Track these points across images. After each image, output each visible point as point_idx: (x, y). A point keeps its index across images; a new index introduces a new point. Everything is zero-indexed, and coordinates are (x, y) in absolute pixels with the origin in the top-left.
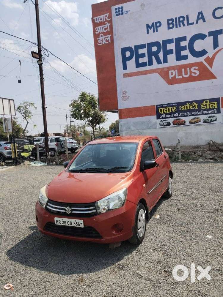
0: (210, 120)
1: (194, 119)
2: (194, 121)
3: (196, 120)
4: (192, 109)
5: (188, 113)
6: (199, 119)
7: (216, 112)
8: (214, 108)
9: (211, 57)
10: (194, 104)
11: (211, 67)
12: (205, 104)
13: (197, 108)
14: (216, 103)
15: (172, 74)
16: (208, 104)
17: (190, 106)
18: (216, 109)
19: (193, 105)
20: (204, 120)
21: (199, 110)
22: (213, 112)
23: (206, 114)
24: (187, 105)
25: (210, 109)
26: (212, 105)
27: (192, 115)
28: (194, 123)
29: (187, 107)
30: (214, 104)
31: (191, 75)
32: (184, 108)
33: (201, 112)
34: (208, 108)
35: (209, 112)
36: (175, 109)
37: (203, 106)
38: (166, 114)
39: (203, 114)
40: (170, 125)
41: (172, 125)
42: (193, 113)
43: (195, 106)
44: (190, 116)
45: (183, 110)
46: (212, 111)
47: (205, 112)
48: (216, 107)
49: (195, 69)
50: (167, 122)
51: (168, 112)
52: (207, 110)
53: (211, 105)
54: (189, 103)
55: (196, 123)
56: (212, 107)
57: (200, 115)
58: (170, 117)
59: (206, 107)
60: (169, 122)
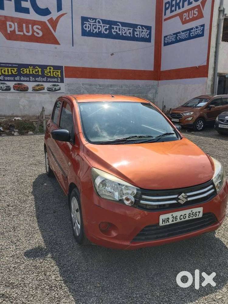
0: (54, 89)
1: (38, 85)
2: (37, 88)
3: (39, 87)
4: (35, 73)
5: (31, 78)
6: (43, 86)
7: (59, 81)
8: (58, 77)
9: (54, 19)
10: (37, 68)
11: (55, 31)
12: (48, 70)
13: (40, 74)
14: (59, 71)
15: (11, 26)
16: (52, 70)
17: (33, 70)
18: (60, 77)
19: (37, 70)
20: (48, 88)
21: (43, 76)
22: (57, 81)
23: (50, 82)
24: (29, 68)
25: (54, 77)
26: (56, 73)
27: (36, 81)
28: (38, 91)
29: (29, 71)
30: (58, 72)
31: (33, 34)
32: (26, 71)
33: (45, 79)
34: (52, 75)
35: (53, 80)
36: (16, 70)
37: (47, 72)
38: (5, 75)
39: (47, 82)
40: (10, 90)
41: (12, 90)
42: (37, 79)
43: (38, 71)
44: (33, 81)
45: (25, 74)
46: (55, 80)
47: (49, 79)
48: (60, 76)
49: (37, 28)
50: (6, 85)
51: (6, 73)
52: (50, 77)
53: (54, 73)
54: (32, 67)
55: (40, 90)
56: (56, 75)
57: (43, 82)
58: (10, 81)
59: (49, 74)
60: (9, 86)
